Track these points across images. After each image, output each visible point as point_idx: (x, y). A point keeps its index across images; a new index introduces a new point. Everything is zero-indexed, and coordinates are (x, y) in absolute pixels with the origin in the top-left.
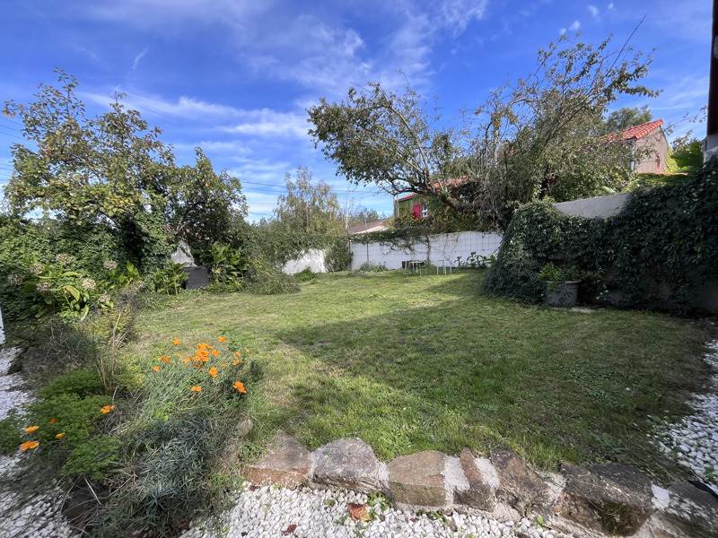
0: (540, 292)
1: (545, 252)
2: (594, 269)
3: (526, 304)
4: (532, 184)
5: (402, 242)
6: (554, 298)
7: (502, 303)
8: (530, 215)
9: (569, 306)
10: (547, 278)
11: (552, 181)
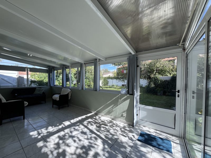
0: (156, 93)
1: (157, 85)
2: (166, 89)
3: (154, 95)
4: (154, 70)
5: (122, 80)
6: (159, 94)
7: (149, 94)
8: (154, 78)
9: (162, 95)
10: (158, 90)
11: (158, 70)
